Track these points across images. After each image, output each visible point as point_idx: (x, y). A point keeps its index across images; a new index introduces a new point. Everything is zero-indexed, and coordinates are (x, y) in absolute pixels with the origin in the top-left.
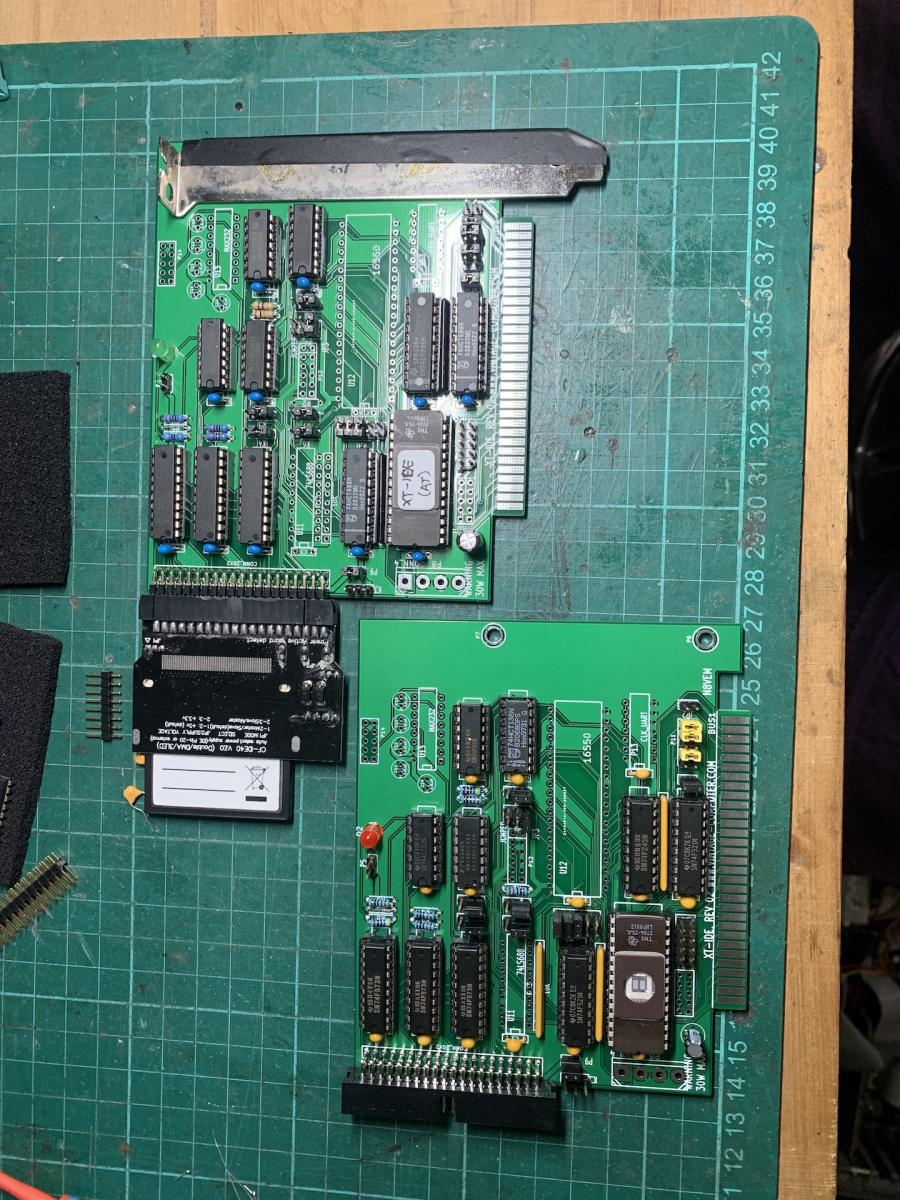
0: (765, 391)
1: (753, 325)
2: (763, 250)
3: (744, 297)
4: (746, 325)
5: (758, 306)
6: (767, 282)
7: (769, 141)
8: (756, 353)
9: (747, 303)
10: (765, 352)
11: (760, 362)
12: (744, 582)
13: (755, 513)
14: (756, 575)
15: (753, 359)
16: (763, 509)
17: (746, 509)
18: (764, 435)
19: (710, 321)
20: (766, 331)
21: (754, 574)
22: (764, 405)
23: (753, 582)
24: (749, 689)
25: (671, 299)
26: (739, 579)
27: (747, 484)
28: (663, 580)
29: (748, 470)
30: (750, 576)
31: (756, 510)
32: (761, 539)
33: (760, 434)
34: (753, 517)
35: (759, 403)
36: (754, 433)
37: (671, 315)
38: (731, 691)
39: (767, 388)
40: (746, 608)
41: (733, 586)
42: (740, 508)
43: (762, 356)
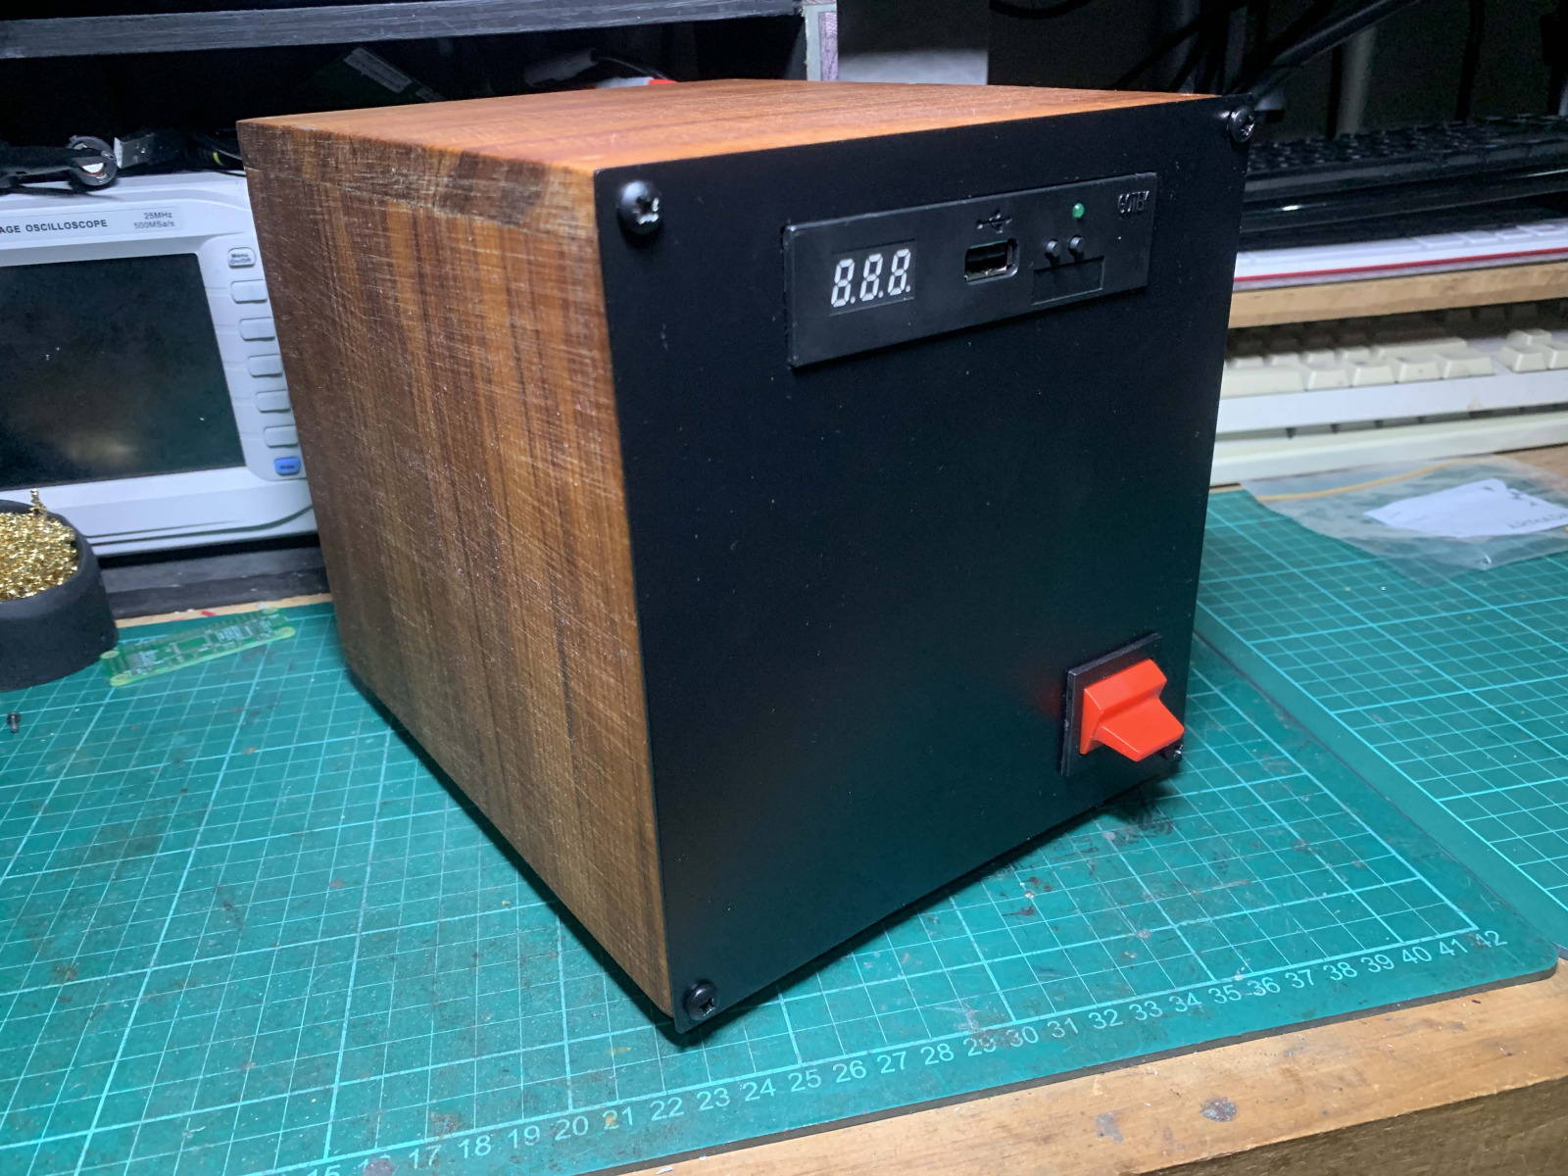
0: (1156, 1012)
1: (1219, 986)
2: (1303, 977)
3: (1242, 973)
4: (1214, 981)
5: (1241, 986)
6: (1272, 987)
7: (1414, 956)
8: (1191, 995)
9: (1238, 978)
10: (1197, 1002)
11: (1186, 1002)
12: (934, 1045)
13: (1017, 1035)
14: (946, 1053)
15: (1184, 995)
16: (1025, 1042)
17: (1018, 1028)
18: (1108, 1022)
19: (1198, 953)
20: (1220, 999)
21: (948, 1051)
22: (1141, 1015)
23: (937, 1053)
24: (808, 1078)
25: (1198, 921)
26: (935, 1039)
27: (1046, 1021)
28: (904, 977)
29: (1061, 1019)
30: (943, 1048)
31: (1021, 1035)
32: (990, 1047)
33: (1108, 1018)
34: (1013, 1034)
35: (1140, 1010)
36: (1105, 1013)
37: (1184, 923)
38: (800, 1061)
39: (1161, 1012)
40: (904, 1053)
41: (927, 1037)
42: (1015, 1022)
43: (1192, 1001)
